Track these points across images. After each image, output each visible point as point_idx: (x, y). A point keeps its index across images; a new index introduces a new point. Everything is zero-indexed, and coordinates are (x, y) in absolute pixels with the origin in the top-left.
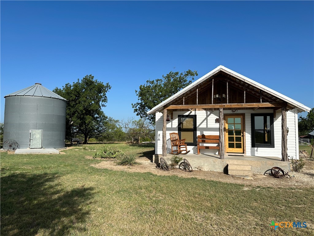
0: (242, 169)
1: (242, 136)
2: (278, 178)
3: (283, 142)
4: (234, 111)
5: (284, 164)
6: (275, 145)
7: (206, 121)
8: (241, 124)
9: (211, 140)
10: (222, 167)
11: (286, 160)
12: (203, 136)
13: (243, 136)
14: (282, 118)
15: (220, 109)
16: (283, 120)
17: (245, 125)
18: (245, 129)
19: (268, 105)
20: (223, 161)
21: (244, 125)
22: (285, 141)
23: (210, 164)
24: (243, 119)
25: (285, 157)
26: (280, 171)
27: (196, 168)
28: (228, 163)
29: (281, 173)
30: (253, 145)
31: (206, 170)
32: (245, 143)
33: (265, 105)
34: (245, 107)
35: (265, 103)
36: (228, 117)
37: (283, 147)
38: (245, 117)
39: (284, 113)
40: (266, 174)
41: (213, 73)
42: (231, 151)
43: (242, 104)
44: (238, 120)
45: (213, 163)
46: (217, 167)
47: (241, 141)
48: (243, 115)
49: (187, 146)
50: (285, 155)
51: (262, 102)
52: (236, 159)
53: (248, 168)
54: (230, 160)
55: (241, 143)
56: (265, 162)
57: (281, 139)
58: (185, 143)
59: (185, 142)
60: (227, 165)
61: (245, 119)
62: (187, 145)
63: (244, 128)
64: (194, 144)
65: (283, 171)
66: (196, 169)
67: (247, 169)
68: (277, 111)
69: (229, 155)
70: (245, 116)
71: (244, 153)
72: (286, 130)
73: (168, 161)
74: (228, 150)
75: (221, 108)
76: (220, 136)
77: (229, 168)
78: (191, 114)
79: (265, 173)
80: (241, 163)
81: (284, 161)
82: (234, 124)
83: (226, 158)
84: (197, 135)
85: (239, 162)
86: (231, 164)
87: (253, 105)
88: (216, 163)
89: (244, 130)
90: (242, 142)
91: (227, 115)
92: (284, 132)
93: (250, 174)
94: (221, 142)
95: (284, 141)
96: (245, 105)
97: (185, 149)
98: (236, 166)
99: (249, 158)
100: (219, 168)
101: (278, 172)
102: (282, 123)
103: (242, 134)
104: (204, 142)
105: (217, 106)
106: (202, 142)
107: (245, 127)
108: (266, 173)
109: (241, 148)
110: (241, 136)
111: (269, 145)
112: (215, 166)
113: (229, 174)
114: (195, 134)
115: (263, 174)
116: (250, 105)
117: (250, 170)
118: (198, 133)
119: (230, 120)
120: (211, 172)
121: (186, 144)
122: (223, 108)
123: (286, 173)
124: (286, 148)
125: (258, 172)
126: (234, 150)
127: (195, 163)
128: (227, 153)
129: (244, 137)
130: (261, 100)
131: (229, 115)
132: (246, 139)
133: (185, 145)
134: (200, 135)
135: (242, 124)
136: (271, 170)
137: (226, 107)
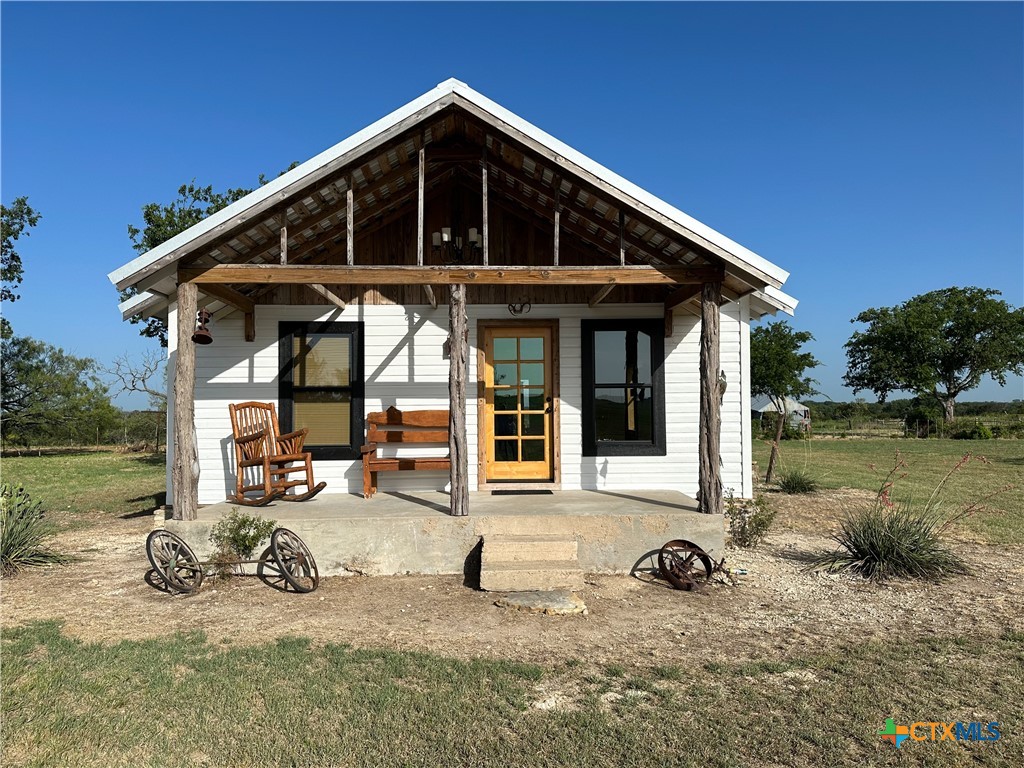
0: (541, 558)
1: (547, 411)
2: (688, 588)
3: (705, 431)
4: (518, 307)
5: (708, 527)
6: (668, 446)
7: (405, 350)
8: (543, 361)
9: (425, 432)
10: (459, 551)
11: (717, 507)
12: (393, 416)
13: (550, 411)
14: (702, 332)
15: (454, 288)
16: (705, 339)
17: (558, 367)
18: (558, 383)
19: (647, 274)
20: (462, 526)
21: (555, 368)
22: (714, 429)
23: (406, 542)
24: (552, 341)
25: (713, 494)
26: (696, 557)
27: (338, 565)
28: (482, 533)
29: (699, 564)
30: (590, 449)
31: (386, 571)
32: (559, 437)
33: (639, 274)
34: (557, 282)
35: (637, 267)
36: (495, 332)
37: (706, 452)
38: (561, 335)
39: (711, 312)
40: (637, 574)
41: (418, 113)
42: (506, 473)
43: (545, 268)
44: (534, 346)
45: (416, 535)
46: (435, 553)
47: (543, 434)
48: (551, 327)
49: (315, 463)
50: (713, 487)
51: (626, 264)
52: (516, 514)
53: (566, 551)
54: (493, 519)
55: (543, 440)
56: (636, 521)
57: (698, 420)
58: (306, 449)
59: (305, 444)
60: (480, 544)
61: (561, 340)
62: (313, 459)
63: (555, 376)
64: (352, 450)
65: (705, 559)
66: (341, 572)
67: (562, 557)
68: (676, 309)
69: (495, 493)
70: (561, 330)
71: (552, 480)
72: (718, 381)
73: (202, 542)
74: (492, 469)
75: (458, 286)
76: (451, 415)
77: (487, 555)
78: (339, 319)
79: (635, 569)
80: (540, 531)
81: (708, 511)
82: (518, 361)
83: (477, 511)
84: (368, 410)
85: (532, 525)
86: (495, 537)
87: (588, 276)
88: (434, 535)
89: (555, 392)
90: (546, 437)
91: (492, 324)
92: (708, 389)
93: (576, 580)
94: (455, 439)
95: (708, 429)
96: (558, 274)
97: (302, 476)
98: (516, 546)
99: (573, 501)
100: (446, 558)
101: (686, 564)
102: (702, 354)
103: (547, 405)
104: (395, 439)
105: (442, 274)
106: (389, 441)
107: (558, 374)
108: (641, 570)
109: (543, 459)
110: (542, 412)
111: (647, 446)
112: (428, 551)
113: (482, 586)
114: (357, 409)
115: (628, 572)
116: (577, 276)
117: (575, 558)
118: (373, 406)
119: (504, 346)
120: (407, 579)
121: (309, 454)
122: (466, 285)
123: (715, 563)
124: (714, 457)
125: (606, 565)
126: (515, 469)
127: (335, 541)
128: (489, 481)
129: (555, 416)
130: (622, 255)
131: (498, 324)
132: (561, 422)
133: (304, 459)
134: (379, 409)
135: (548, 361)
136: (661, 552)
137: (479, 279)
